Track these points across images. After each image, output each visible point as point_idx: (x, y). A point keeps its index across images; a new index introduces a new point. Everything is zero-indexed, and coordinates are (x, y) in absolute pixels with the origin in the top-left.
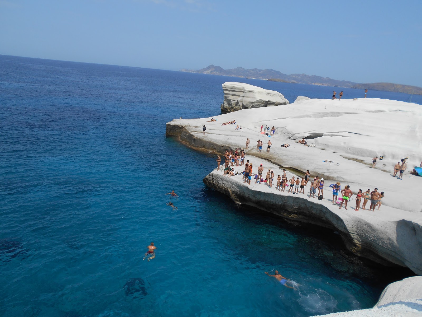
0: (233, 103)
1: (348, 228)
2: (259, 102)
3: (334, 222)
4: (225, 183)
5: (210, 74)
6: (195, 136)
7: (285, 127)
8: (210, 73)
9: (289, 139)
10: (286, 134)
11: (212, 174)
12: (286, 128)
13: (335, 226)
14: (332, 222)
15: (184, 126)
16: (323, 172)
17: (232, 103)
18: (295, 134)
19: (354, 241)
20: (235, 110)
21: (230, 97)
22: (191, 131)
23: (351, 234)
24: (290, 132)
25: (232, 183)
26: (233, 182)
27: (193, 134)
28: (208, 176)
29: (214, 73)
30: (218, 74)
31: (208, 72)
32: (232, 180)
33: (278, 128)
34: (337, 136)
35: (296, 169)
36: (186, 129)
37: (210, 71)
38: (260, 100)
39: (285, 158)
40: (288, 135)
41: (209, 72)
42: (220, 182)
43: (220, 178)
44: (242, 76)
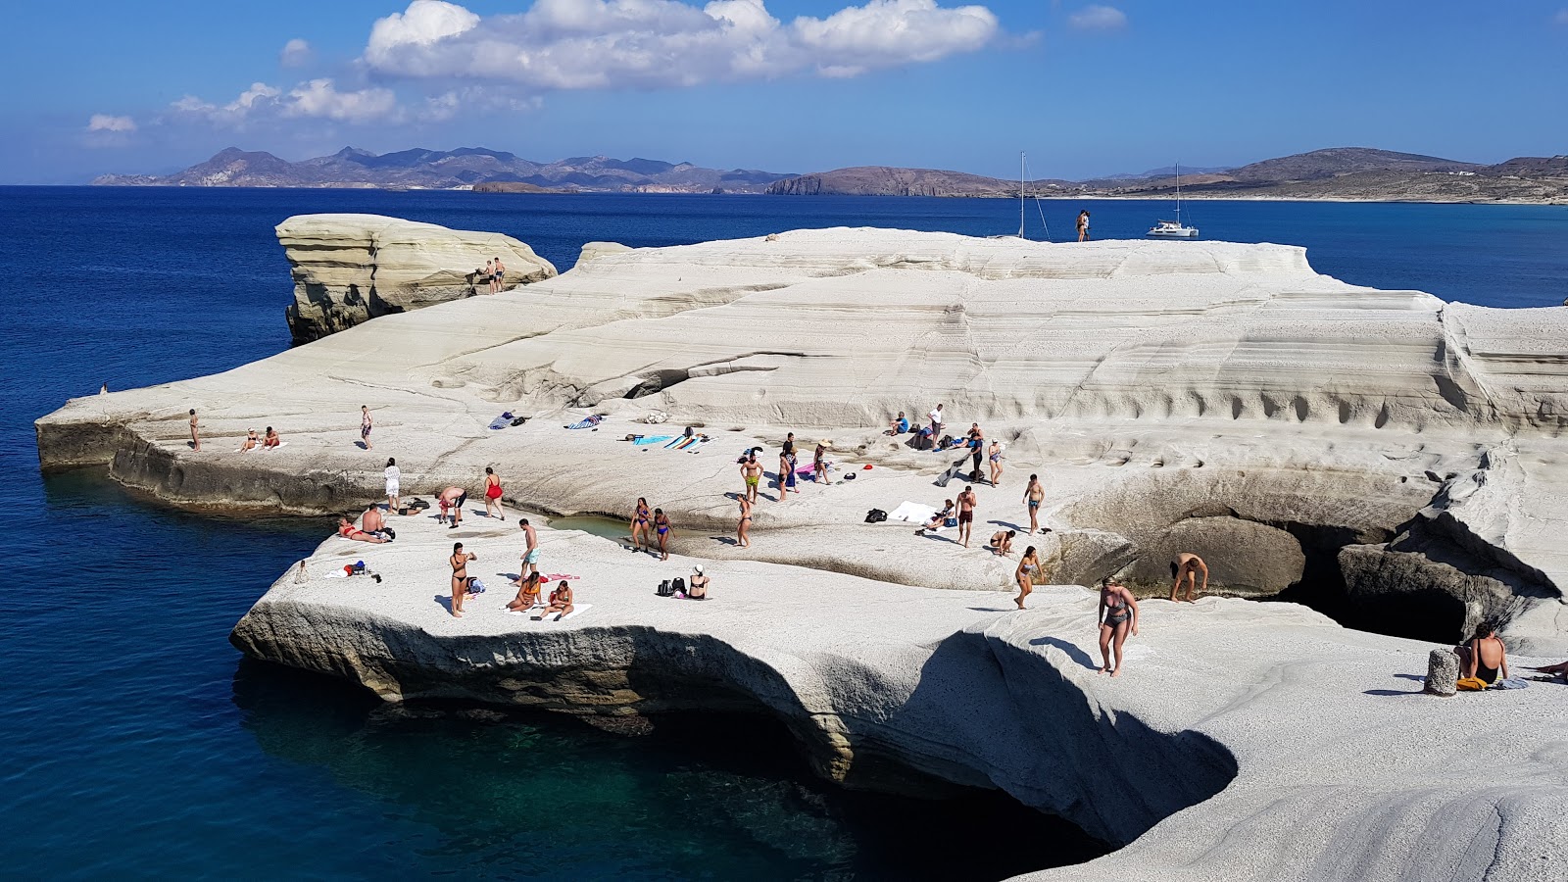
0: (337, 295)
1: (802, 700)
2: (443, 282)
3: (757, 687)
4: (326, 629)
5: (228, 185)
6: (180, 457)
7: (550, 365)
8: (230, 181)
9: (572, 406)
10: (557, 389)
11: (267, 605)
12: (554, 368)
13: (764, 700)
14: (750, 690)
15: (123, 422)
16: (706, 508)
17: (331, 295)
18: (591, 384)
19: (831, 740)
20: (350, 322)
21: (322, 275)
22: (159, 439)
23: (815, 717)
24: (572, 381)
25: (358, 625)
26: (358, 620)
27: (169, 449)
28: (248, 616)
29: (248, 179)
30: (266, 182)
31: (219, 179)
32: (353, 615)
33: (524, 371)
34: (733, 370)
35: (609, 515)
36: (131, 434)
37: (230, 172)
38: (443, 272)
39: (563, 479)
40: (566, 391)
41: (225, 178)
42: (306, 629)
43: (302, 616)
44: (368, 181)
